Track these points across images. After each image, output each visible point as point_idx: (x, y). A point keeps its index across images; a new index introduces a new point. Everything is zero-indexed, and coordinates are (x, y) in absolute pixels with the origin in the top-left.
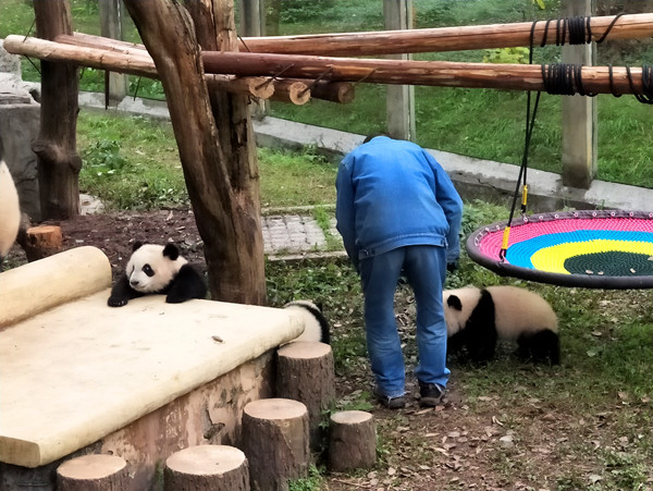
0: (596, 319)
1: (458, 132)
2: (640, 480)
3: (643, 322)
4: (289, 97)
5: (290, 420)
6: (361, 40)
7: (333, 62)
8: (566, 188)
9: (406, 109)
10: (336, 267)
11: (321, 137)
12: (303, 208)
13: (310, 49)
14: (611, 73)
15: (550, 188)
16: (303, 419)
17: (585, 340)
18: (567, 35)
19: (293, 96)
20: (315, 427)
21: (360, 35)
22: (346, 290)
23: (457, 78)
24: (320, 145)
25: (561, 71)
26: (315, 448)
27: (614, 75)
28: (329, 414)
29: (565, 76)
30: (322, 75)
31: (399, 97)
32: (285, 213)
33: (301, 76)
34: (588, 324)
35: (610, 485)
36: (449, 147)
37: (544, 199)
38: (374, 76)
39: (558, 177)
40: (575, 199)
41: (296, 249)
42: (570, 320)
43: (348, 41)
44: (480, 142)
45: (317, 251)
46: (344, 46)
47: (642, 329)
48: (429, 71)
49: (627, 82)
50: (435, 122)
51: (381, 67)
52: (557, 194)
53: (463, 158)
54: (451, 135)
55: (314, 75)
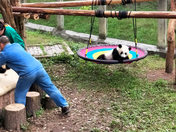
0: (108, 71)
1: (74, 26)
2: (119, 109)
3: (119, 71)
4: (34, 18)
5: (36, 97)
6: (51, 4)
7: (44, 10)
8: (100, 39)
9: (61, 20)
10: (46, 59)
11: (41, 27)
12: (37, 45)
13: (38, 6)
14: (111, 12)
15: (96, 39)
16: (39, 96)
17: (105, 76)
18: (101, 3)
19: (35, 18)
20: (41, 98)
21: (51, 3)
22: (48, 65)
23: (75, 13)
24: (41, 29)
25: (100, 12)
26: (41, 103)
27: (112, 13)
28: (45, 95)
29: (100, 13)
30: (42, 13)
31: (60, 17)
32: (33, 46)
33: (36, 13)
34: (106, 72)
35: (112, 110)
36: (72, 29)
37: (95, 42)
38: (55, 13)
39: (98, 37)
40: (102, 42)
41: (36, 55)
42: (102, 71)
43: (48, 4)
44: (79, 28)
45: (41, 55)
46: (47, 5)
47: (119, 73)
48: (68, 12)
49: (115, 14)
50: (69, 23)
51: (56, 11)
52: (98, 41)
53: (76, 32)
54: (72, 27)
55: (40, 13)
